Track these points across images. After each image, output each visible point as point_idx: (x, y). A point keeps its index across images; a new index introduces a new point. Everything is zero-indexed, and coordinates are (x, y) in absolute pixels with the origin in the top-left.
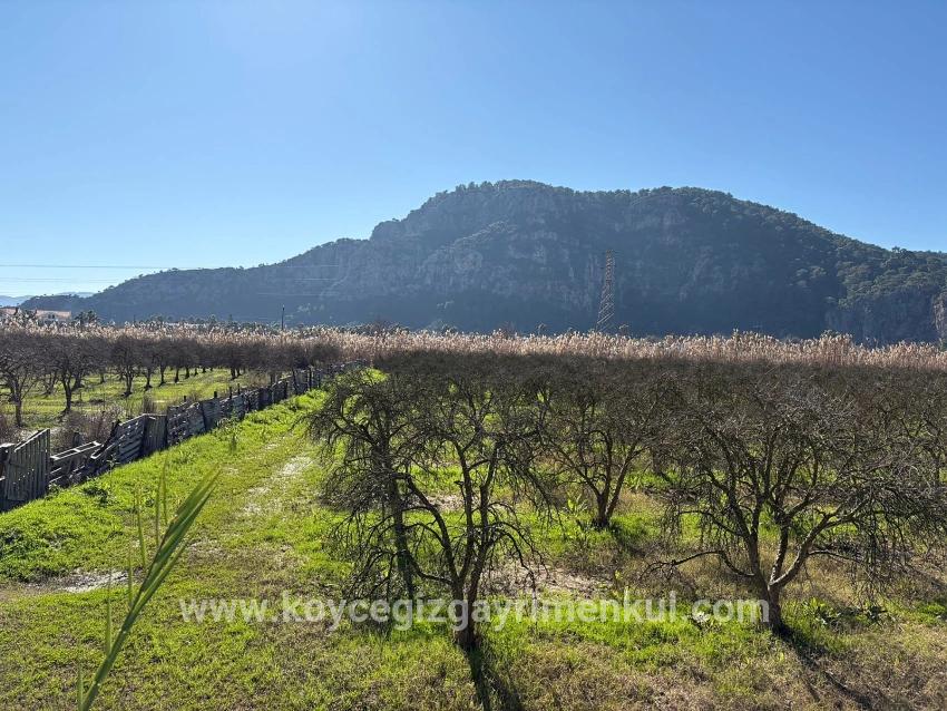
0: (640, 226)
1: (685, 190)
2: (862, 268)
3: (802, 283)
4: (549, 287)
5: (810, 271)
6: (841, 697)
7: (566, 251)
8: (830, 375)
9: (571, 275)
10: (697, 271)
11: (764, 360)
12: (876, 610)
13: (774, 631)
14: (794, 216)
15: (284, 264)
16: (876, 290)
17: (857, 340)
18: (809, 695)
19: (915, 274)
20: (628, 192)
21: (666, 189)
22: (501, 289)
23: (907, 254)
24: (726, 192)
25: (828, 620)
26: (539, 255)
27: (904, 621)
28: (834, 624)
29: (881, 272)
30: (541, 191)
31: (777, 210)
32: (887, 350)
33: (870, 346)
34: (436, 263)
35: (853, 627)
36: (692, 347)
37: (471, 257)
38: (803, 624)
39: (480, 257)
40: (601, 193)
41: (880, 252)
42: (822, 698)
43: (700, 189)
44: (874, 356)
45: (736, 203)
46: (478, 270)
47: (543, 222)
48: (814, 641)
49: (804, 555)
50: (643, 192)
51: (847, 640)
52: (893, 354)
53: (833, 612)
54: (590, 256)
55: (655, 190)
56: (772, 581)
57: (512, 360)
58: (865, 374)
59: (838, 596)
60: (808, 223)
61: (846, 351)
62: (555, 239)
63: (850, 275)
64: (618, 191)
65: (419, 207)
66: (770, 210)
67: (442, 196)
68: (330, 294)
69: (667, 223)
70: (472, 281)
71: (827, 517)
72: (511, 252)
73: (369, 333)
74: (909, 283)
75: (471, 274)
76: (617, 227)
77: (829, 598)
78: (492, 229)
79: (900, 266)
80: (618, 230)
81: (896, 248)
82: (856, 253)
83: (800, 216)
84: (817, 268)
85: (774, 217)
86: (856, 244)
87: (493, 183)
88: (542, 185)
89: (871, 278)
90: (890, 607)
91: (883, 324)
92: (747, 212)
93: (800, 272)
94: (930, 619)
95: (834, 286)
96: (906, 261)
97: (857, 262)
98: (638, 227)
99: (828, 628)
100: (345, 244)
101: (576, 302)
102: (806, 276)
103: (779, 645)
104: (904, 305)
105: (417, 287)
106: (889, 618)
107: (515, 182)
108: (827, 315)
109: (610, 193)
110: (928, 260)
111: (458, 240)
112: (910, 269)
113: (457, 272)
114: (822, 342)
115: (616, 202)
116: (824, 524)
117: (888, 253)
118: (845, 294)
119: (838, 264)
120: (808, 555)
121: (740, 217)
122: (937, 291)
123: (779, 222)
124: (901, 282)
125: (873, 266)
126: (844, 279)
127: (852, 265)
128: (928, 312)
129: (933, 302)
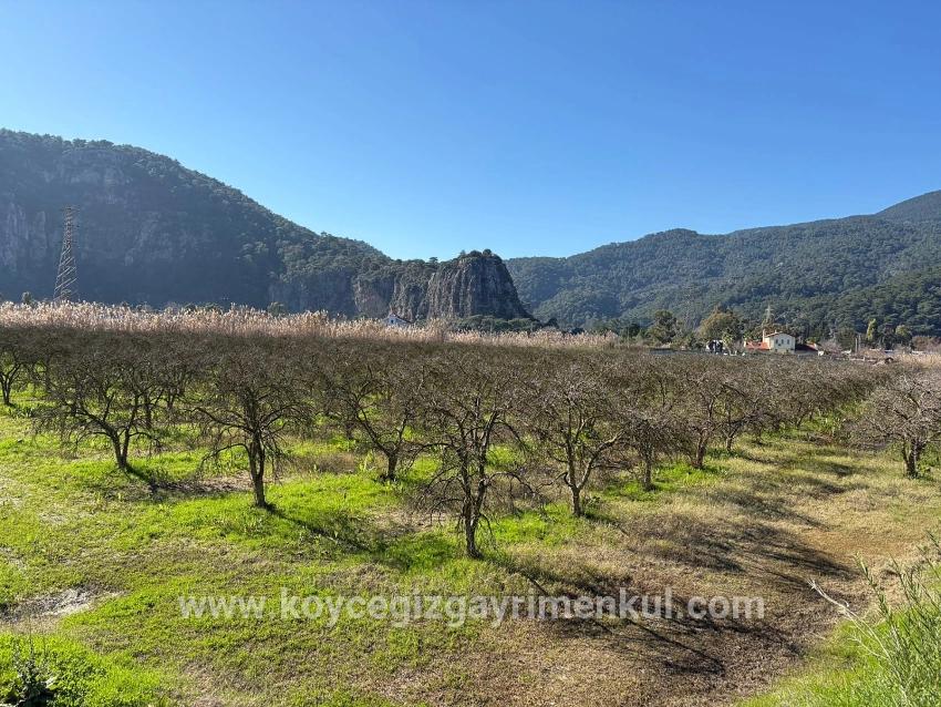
0: (76, 180)
1: (128, 148)
2: (298, 248)
3: (248, 256)
5: (255, 246)
10: (144, 236)
14: (239, 192)
16: (310, 268)
19: (340, 257)
20: (59, 139)
21: (106, 144)
23: (332, 239)
24: (173, 158)
29: (313, 253)
31: (223, 184)
40: (24, 135)
41: (311, 235)
43: (145, 151)
45: (183, 171)
50: (79, 143)
55: (92, 143)
60: (251, 200)
63: (289, 252)
64: (47, 136)
69: (108, 181)
74: (335, 264)
76: (47, 177)
79: (326, 249)
80: (47, 180)
81: (323, 233)
82: (293, 234)
83: (244, 193)
84: (260, 244)
85: (220, 190)
86: (292, 226)
89: (306, 257)
91: (316, 299)
92: (194, 182)
93: (246, 247)
95: (276, 262)
96: (331, 245)
97: (294, 241)
98: (73, 180)
102: (251, 251)
104: (331, 284)
108: (271, 288)
110: (348, 245)
112: (335, 253)
117: (318, 237)
118: (285, 272)
119: (278, 242)
121: (187, 186)
122: (355, 273)
123: (225, 197)
124: (329, 263)
125: (307, 247)
126: (283, 258)
127: (290, 244)
128: (349, 290)
129: (353, 282)
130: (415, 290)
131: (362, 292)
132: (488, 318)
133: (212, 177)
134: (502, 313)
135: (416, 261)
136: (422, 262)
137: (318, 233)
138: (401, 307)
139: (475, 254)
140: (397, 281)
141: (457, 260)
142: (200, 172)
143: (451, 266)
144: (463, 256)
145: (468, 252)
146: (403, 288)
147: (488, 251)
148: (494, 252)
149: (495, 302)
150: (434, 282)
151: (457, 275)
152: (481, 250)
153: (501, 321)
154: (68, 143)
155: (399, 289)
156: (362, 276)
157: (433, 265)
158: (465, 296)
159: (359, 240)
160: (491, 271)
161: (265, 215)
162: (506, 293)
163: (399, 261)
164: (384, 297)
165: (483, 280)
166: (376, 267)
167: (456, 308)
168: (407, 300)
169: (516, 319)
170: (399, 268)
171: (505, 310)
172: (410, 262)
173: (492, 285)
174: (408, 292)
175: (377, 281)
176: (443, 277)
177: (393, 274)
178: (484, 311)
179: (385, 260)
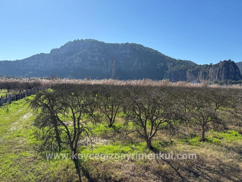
0: (121, 52)
1: (132, 44)
2: (172, 64)
4: (99, 67)
5: (160, 64)
6: (164, 162)
7: (103, 58)
8: (164, 89)
9: (105, 64)
10: (135, 64)
11: (150, 86)
12: (172, 142)
13: (150, 148)
14: (157, 51)
15: (24, 60)
16: (175, 69)
17: (170, 80)
18: (157, 162)
20: (118, 44)
21: (128, 43)
22: (87, 67)
23: (181, 61)
24: (142, 45)
25: (161, 145)
26: (96, 59)
27: (178, 144)
28: (163, 146)
29: (176, 65)
30: (97, 42)
32: (177, 83)
33: (173, 82)
34: (68, 60)
35: (167, 146)
36: (134, 82)
37: (78, 59)
38: (156, 146)
39: (81, 59)
40: (112, 44)
41: (175, 60)
42: (159, 163)
43: (136, 44)
44: (174, 84)
45: (144, 47)
46: (80, 62)
47: (97, 50)
48: (158, 150)
49: (156, 130)
50: (122, 44)
51: (166, 149)
52: (178, 84)
53: (163, 143)
54: (109, 60)
55: (125, 43)
56: (149, 137)
57: (90, 86)
58: (172, 88)
59: (164, 139)
60: (160, 53)
61: (168, 83)
62: (100, 55)
63: (169, 65)
64: (116, 43)
65: (63, 45)
66: (152, 49)
67: (70, 42)
68: (38, 68)
69: (128, 52)
70: (79, 65)
71: (161, 121)
72: (89, 58)
73: (49, 79)
74: (181, 67)
75: (78, 63)
77: (162, 140)
78: (84, 52)
79: (179, 63)
80: (116, 53)
81: (178, 59)
82: (170, 60)
84: (162, 64)
85: (152, 51)
86: (170, 58)
87: (84, 39)
88: (97, 41)
89: (174, 66)
90: (175, 141)
91: (176, 77)
92: (146, 50)
93: (158, 64)
94: (183, 143)
96: (181, 62)
97: (171, 62)
99: (161, 146)
100: (42, 54)
101: (106, 71)
102: (160, 66)
103: (151, 151)
104: (180, 72)
105: (63, 66)
106: (175, 143)
107: (90, 40)
108: (164, 75)
109: (114, 44)
110: (185, 62)
111: (74, 54)
112: (182, 64)
113: (75, 63)
114: (163, 81)
115: (115, 46)
116: (161, 123)
118: (168, 70)
119: (166, 63)
120: (157, 130)
121: (145, 51)
122: (187, 69)
123: (153, 52)
124: (180, 67)
125: (174, 63)
126: (168, 66)
127: (170, 63)
128: (185, 74)
129: (186, 72)
130: (205, 73)
131: (189, 74)
132: (229, 81)
133: (150, 48)
134: (234, 79)
135: (205, 65)
136: (207, 65)
137: (177, 60)
138: (201, 78)
139: (225, 61)
140: (200, 71)
141: (219, 63)
142: (148, 47)
143: (217, 66)
144: (221, 62)
145: (222, 61)
146: (201, 73)
147: (230, 60)
148: (232, 60)
149: (232, 75)
150: (211, 71)
151: (219, 68)
152: (227, 60)
153: (234, 81)
154: (120, 44)
155: (200, 73)
156: (189, 70)
157: (211, 66)
158: (222, 74)
159: (189, 60)
160: (231, 66)
161: (163, 56)
162: (236, 73)
163: (200, 65)
164: (195, 76)
165: (228, 69)
166: (193, 67)
167: (218, 78)
168: (203, 76)
169: (239, 81)
170: (200, 67)
171: (236, 78)
172: (204, 65)
173: (231, 70)
174: (203, 74)
175: (193, 71)
176: (214, 69)
177: (198, 69)
178: (228, 79)
179: (196, 65)
